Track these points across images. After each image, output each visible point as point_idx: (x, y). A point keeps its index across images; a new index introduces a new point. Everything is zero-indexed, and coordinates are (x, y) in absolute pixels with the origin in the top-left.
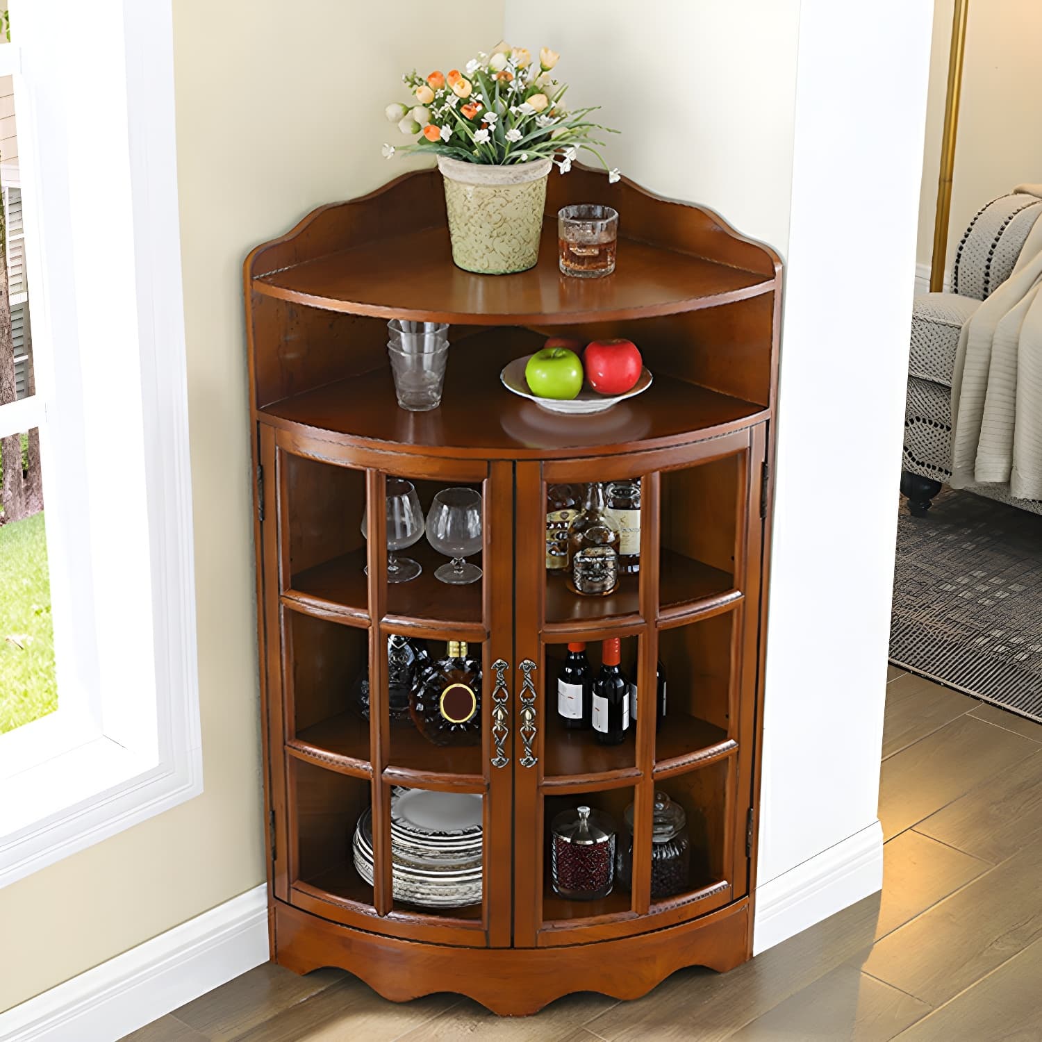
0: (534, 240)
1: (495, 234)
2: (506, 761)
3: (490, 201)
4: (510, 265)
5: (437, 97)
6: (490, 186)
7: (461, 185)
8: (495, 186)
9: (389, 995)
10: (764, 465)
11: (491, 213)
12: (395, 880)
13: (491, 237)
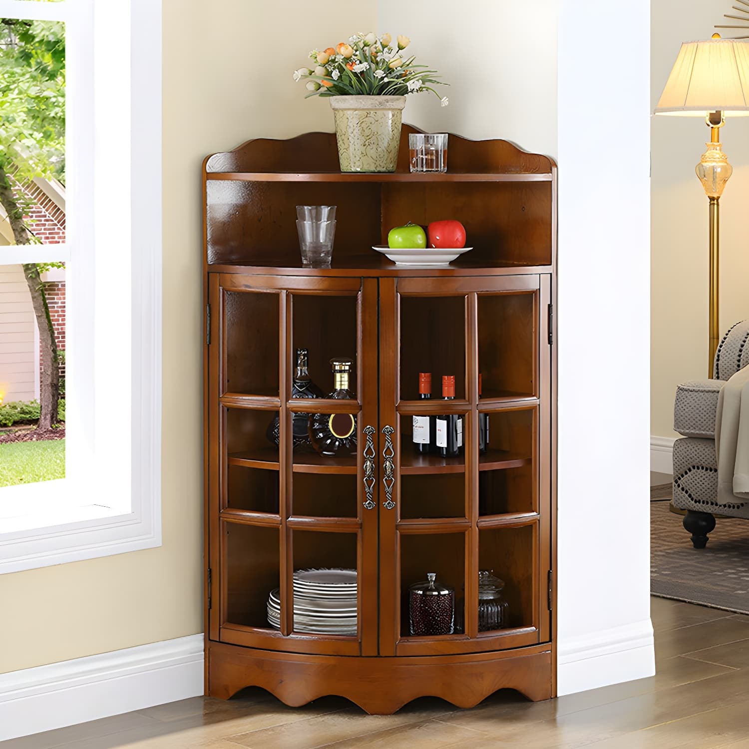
0: (393, 152)
1: (367, 143)
2: (374, 504)
3: (364, 120)
4: (377, 166)
5: (330, 59)
6: (363, 109)
7: (345, 112)
8: (368, 109)
9: (290, 703)
10: (550, 306)
11: (364, 129)
12: (295, 616)
13: (364, 146)
